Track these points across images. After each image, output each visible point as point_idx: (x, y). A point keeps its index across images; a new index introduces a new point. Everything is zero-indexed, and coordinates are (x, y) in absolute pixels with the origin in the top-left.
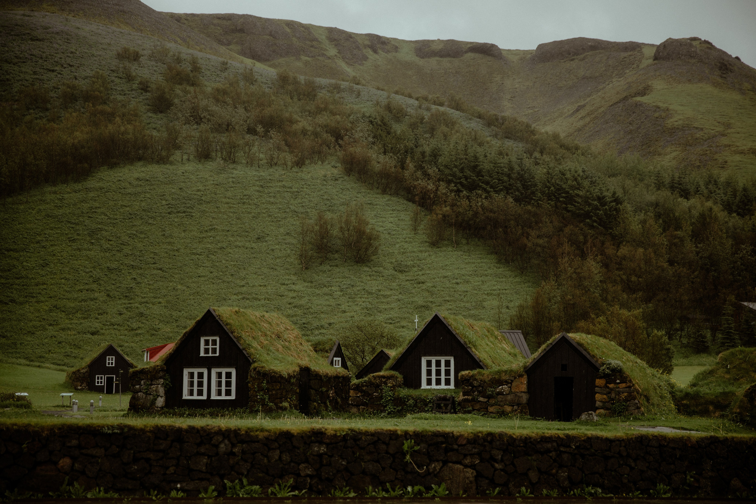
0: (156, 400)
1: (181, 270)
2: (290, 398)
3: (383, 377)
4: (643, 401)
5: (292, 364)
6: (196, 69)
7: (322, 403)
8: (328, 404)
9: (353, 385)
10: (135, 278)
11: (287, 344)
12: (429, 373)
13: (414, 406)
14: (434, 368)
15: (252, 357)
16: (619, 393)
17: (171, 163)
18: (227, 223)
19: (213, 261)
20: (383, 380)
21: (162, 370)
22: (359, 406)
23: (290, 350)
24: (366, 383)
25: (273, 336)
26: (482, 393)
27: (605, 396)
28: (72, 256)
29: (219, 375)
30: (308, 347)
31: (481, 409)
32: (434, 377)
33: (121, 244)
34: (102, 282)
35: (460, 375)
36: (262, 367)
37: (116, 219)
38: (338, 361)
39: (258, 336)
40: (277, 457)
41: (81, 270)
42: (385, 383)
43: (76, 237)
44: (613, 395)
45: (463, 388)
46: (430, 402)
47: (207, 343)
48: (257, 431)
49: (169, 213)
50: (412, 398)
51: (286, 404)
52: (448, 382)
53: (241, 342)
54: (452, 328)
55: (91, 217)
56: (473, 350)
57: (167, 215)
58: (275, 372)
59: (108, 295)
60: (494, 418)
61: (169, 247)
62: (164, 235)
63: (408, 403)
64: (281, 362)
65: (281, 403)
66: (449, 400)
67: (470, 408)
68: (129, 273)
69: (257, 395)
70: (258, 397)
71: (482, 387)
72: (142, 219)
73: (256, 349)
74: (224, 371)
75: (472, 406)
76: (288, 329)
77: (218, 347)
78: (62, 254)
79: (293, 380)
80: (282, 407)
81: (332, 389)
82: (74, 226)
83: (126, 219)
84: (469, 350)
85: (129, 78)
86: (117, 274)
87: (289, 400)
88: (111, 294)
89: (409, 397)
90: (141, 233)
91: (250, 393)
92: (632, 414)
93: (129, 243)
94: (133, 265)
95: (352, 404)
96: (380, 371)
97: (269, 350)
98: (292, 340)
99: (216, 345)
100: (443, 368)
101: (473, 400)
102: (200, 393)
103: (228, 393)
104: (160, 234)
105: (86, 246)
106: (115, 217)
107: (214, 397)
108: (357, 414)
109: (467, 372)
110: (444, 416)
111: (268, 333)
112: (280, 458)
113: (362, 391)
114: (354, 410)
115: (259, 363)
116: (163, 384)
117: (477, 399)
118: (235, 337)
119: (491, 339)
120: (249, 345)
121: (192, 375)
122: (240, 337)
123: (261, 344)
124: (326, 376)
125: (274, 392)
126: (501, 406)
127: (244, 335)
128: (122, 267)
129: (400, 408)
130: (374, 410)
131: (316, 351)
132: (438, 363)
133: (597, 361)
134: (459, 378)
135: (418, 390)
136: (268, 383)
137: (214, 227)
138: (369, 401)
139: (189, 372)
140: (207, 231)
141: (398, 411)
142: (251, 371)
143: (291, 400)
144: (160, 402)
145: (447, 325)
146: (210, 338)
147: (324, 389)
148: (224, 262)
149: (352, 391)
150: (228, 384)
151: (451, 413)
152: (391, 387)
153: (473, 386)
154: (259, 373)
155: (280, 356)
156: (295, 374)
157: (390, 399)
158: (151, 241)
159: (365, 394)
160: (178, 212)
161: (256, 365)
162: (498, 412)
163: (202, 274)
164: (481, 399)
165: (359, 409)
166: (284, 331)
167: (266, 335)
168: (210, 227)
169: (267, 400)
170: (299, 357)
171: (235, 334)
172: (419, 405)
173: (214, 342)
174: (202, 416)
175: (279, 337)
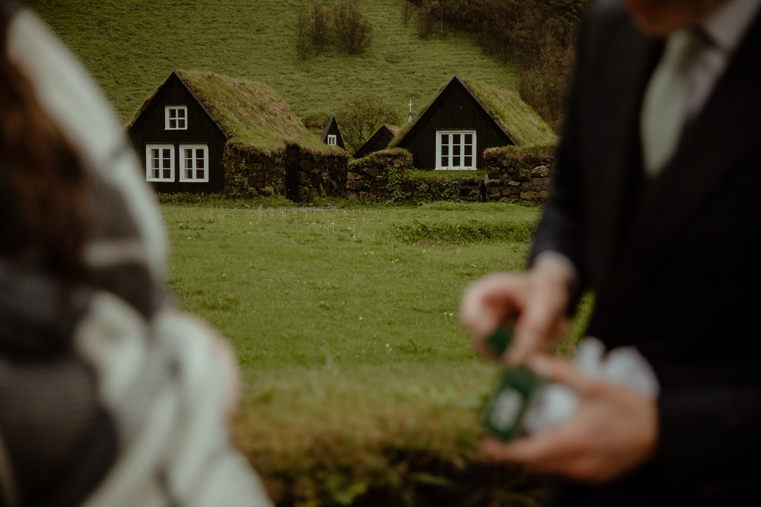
1: (185, 60)
2: (275, 182)
3: (389, 156)
5: (276, 140)
7: (313, 187)
8: (322, 188)
9: (351, 166)
10: (142, 67)
11: (272, 117)
12: (445, 150)
13: (427, 192)
14: (451, 145)
15: (227, 131)
18: (228, 16)
19: (216, 51)
20: (389, 159)
22: (359, 191)
23: (276, 124)
24: (368, 163)
25: (255, 108)
26: (514, 176)
28: (82, 45)
29: (189, 153)
30: (297, 122)
31: (512, 194)
32: (451, 156)
33: (129, 34)
34: (111, 70)
35: (485, 152)
36: (240, 144)
37: (123, 10)
38: (333, 139)
39: (236, 106)
41: (91, 58)
42: (391, 164)
43: (85, 27)
45: (489, 169)
46: (447, 186)
47: (173, 114)
49: (174, 5)
50: (425, 181)
51: (269, 189)
52: (468, 162)
53: (214, 113)
54: (474, 94)
55: (99, 8)
56: (501, 121)
57: (172, 6)
58: (256, 150)
59: (117, 82)
60: (529, 206)
61: (175, 37)
62: (169, 26)
63: (419, 188)
64: (264, 138)
65: (264, 187)
66: (477, 184)
67: (498, 194)
68: (136, 61)
69: (234, 178)
70: (236, 180)
71: (514, 168)
72: (148, 10)
73: (233, 122)
74: (194, 148)
75: (500, 191)
76: (273, 100)
77: (186, 118)
78: (73, 42)
79: (277, 160)
80: (265, 192)
81: (326, 171)
82: (83, 16)
83: (133, 10)
84: (496, 121)
86: (125, 63)
87: (273, 183)
88: (119, 81)
89: (420, 180)
90: (147, 23)
91: (226, 175)
93: (136, 33)
94: (140, 54)
95: (350, 189)
96: (384, 147)
97: (249, 123)
98: (278, 113)
99: (184, 117)
100: (462, 145)
101: (502, 184)
102: (167, 174)
103: (200, 174)
104: (165, 25)
105: (95, 35)
106: (122, 8)
107: (183, 179)
108: (357, 201)
109: (494, 149)
110: (471, 205)
111: (249, 103)
113: (362, 173)
114: (353, 196)
115: (236, 138)
117: (507, 183)
118: (206, 106)
119: (517, 110)
120: (223, 116)
121: (156, 153)
122: (213, 106)
123: (239, 116)
124: (319, 155)
125: (255, 174)
126: (538, 192)
127: (217, 104)
128: (130, 56)
129: (409, 194)
130: (377, 197)
131: (307, 127)
132: (457, 139)
134: (484, 157)
135: (430, 172)
136: (246, 163)
137: (216, 19)
138: (371, 185)
139: (152, 150)
140: (209, 23)
141: (407, 198)
142: (226, 148)
143: (276, 184)
145: (469, 91)
146: (177, 108)
147: (316, 171)
148: (226, 52)
149: (349, 174)
150: (200, 164)
151: (480, 200)
152: (398, 168)
153: (502, 167)
154: (236, 150)
155: (263, 131)
156: (281, 152)
157: (398, 183)
158: (157, 32)
159: (368, 177)
160: (182, 4)
161: (232, 141)
162: (533, 199)
163: (205, 64)
164: (512, 183)
165: (359, 195)
166: (269, 102)
167: (245, 106)
168: (213, 19)
169: (246, 183)
170: (286, 132)
171: (207, 103)
172: (434, 190)
173: (182, 113)
174: (169, 202)
175: (262, 109)
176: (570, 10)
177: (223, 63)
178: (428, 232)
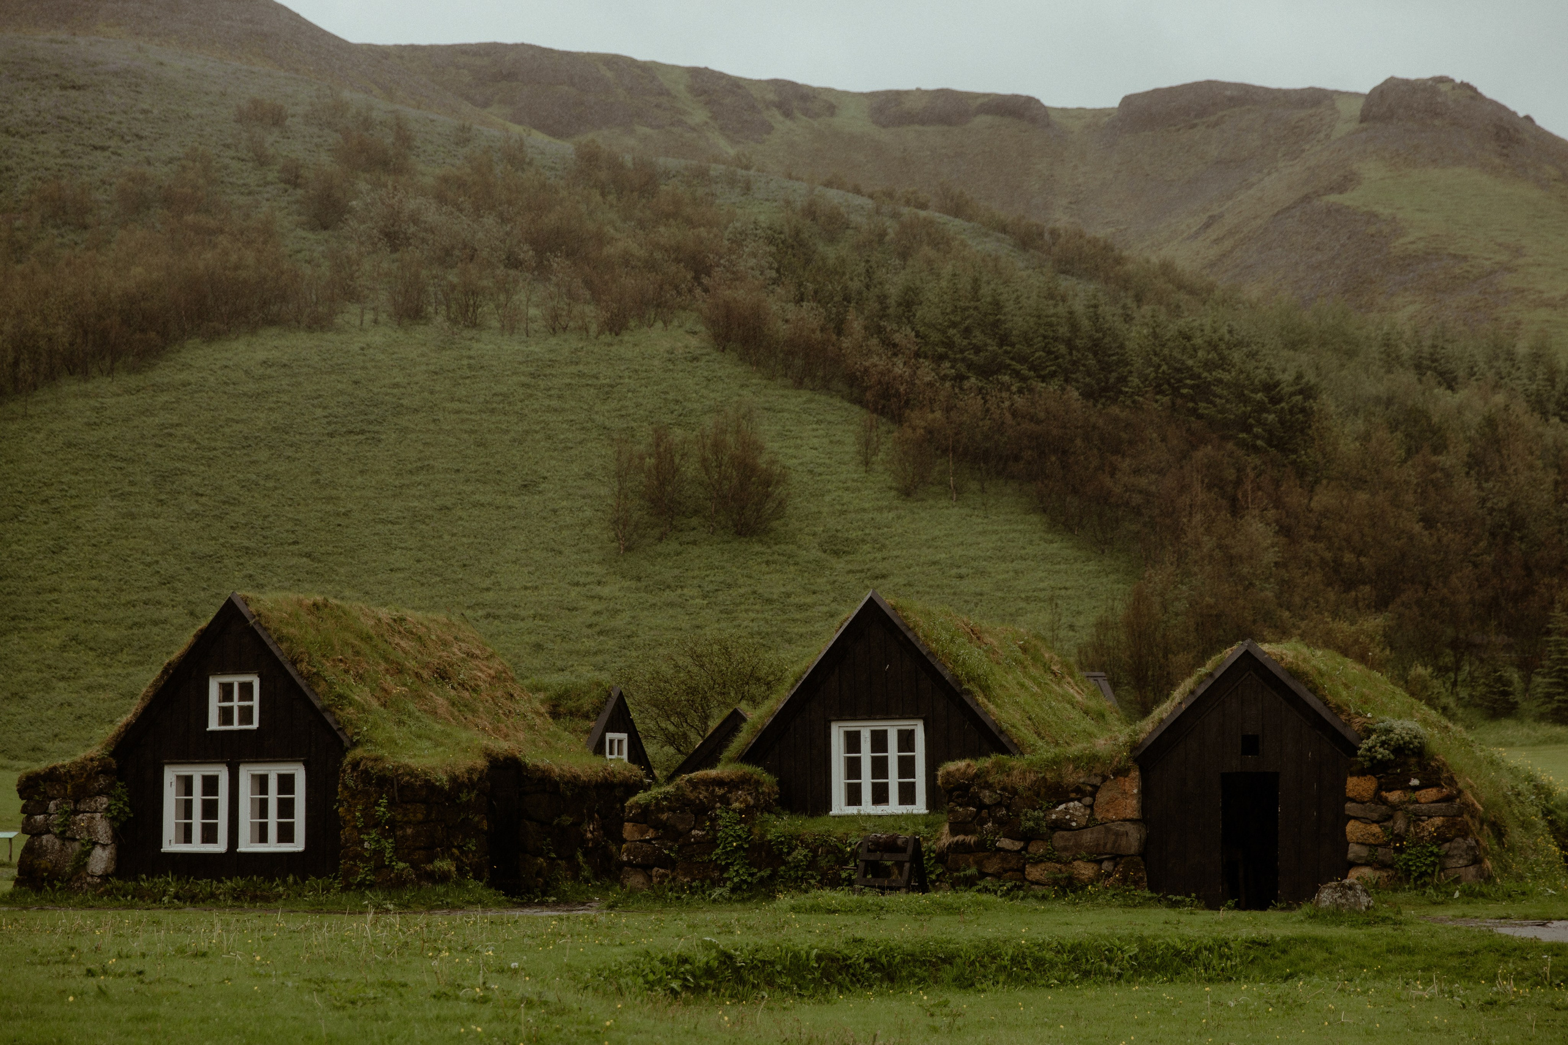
0: (88, 854)
1: (352, 558)
2: (459, 848)
3: (719, 782)
4: (1488, 841)
5: (465, 750)
6: (404, 138)
7: (560, 857)
8: (581, 859)
9: (631, 808)
10: (251, 576)
11: (466, 694)
13: (808, 867)
14: (866, 755)
15: (349, 731)
16: (1416, 818)
17: (339, 331)
18: (454, 455)
19: (423, 537)
20: (719, 791)
21: (105, 770)
22: (652, 868)
23: (474, 711)
24: (670, 802)
25: (425, 674)
26: (1010, 827)
27: (1375, 829)
28: (116, 530)
29: (262, 783)
30: (533, 705)
31: (1006, 871)
32: (866, 781)
33: (224, 503)
34: (179, 585)
35: (941, 772)
36: (376, 760)
37: (215, 449)
38: (620, 742)
39: (376, 672)
41: (136, 560)
42: (726, 801)
43: (127, 489)
44: (1400, 824)
45: (951, 811)
46: (853, 853)
47: (226, 692)
49: (331, 435)
50: (802, 842)
51: (445, 865)
52: (907, 795)
53: (318, 690)
54: (916, 635)
55: (161, 446)
56: (981, 699)
57: (325, 438)
58: (412, 773)
59: (192, 613)
60: (1044, 898)
61: (329, 508)
62: (318, 481)
63: (790, 859)
64: (437, 745)
65: (431, 862)
66: (902, 850)
67: (972, 871)
68: (239, 564)
69: (363, 841)
70: (366, 845)
71: (1008, 808)
72: (271, 448)
73: (364, 708)
74: (273, 771)
75: (979, 863)
76: (473, 656)
77: (255, 703)
78: (95, 525)
79: (464, 797)
80: (433, 872)
81: (591, 819)
82: (123, 465)
83: (235, 449)
84: (967, 699)
85: (262, 160)
86: (212, 568)
87: (455, 851)
88: (198, 610)
89: (792, 841)
90: (268, 478)
91: (345, 833)
92: (1457, 881)
93: (242, 499)
94: (247, 548)
95: (629, 863)
96: (713, 766)
97: (404, 711)
98: (483, 686)
99: (251, 699)
100: (893, 754)
101: (981, 846)
102: (210, 834)
103: (285, 834)
104: (310, 479)
105: (147, 507)
106: (213, 444)
107: (247, 845)
108: (646, 891)
109: (962, 764)
110: (887, 899)
111: (411, 664)
113: (657, 825)
114: (636, 880)
115: (369, 747)
116: (108, 810)
117: (993, 842)
118: (301, 674)
119: (1033, 671)
120: (341, 696)
121: (186, 783)
122: (317, 674)
123: (381, 693)
124: (574, 782)
125: (409, 831)
126: (1066, 864)
127: (329, 671)
128: (224, 552)
129: (766, 873)
130: (693, 880)
131: (555, 715)
132: (879, 741)
133: (1348, 724)
134: (939, 782)
135: (820, 820)
136: (391, 805)
137: (426, 463)
138: (678, 852)
139: (178, 777)
140: (411, 472)
141: (762, 880)
142: (344, 771)
143: (462, 852)
144: (100, 860)
145: (903, 628)
146: (236, 680)
147: (567, 820)
148: (446, 537)
149: (628, 826)
150: (286, 808)
151: (910, 889)
152: (741, 812)
153: (981, 806)
154: (366, 775)
155: (438, 727)
156: (475, 777)
157: (740, 847)
158: (290, 495)
159: (668, 832)
160: (351, 432)
162: (1055, 882)
163: (397, 565)
164: (1005, 843)
165: (650, 878)
166: (463, 660)
167: (400, 670)
168: (419, 464)
169: (389, 852)
170: (496, 730)
171: (303, 667)
172: (823, 863)
174: (211, 899)
175: (443, 675)
176: (1248, 429)
177: (440, 563)
178: (737, 970)
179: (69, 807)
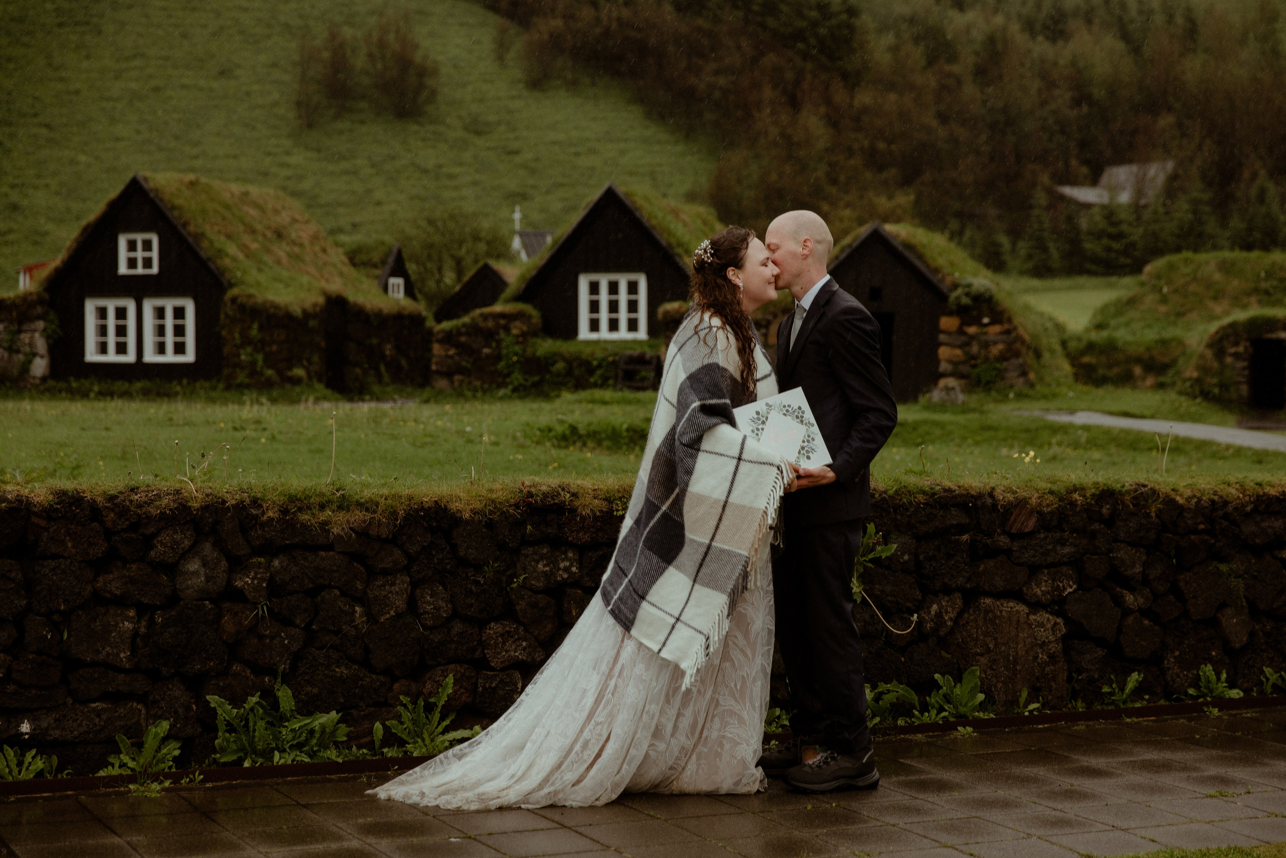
0: (30, 362)
2: (307, 360)
3: (502, 315)
4: (1030, 359)
5: (309, 290)
7: (370, 368)
8: (383, 369)
9: (437, 333)
11: (297, 249)
12: (594, 307)
13: (566, 376)
14: (604, 297)
15: (227, 275)
16: (986, 345)
20: (502, 322)
21: (40, 301)
22: (453, 375)
23: (303, 261)
24: (466, 328)
25: (269, 234)
27: (958, 352)
29: (160, 313)
30: (337, 256)
32: (604, 316)
35: (660, 310)
36: (249, 296)
38: (399, 286)
39: (239, 233)
40: (400, 603)
42: (507, 329)
44: (975, 349)
46: (600, 366)
47: (132, 246)
48: (322, 507)
50: (562, 358)
51: (299, 372)
52: (633, 325)
53: (204, 245)
54: (642, 214)
58: (276, 307)
63: (553, 369)
64: (287, 286)
65: (290, 369)
66: (649, 362)
69: (241, 354)
70: (243, 357)
73: (234, 259)
74: (169, 304)
76: (297, 220)
77: (155, 254)
79: (312, 323)
80: (292, 377)
81: (389, 341)
84: (677, 258)
87: (305, 362)
89: (554, 357)
91: (226, 350)
92: (1012, 387)
95: (437, 371)
96: (492, 301)
97: (260, 262)
98: (306, 243)
99: (151, 251)
100: (623, 297)
102: (121, 348)
103: (180, 348)
107: (150, 357)
108: (450, 391)
109: (676, 305)
110: (640, 395)
111: (259, 227)
112: (412, 603)
113: (458, 345)
114: (442, 383)
115: (243, 287)
116: (45, 330)
118: (190, 234)
120: (220, 251)
121: (102, 313)
122: (202, 233)
123: (244, 248)
124: (379, 314)
125: (274, 348)
127: (208, 230)
129: (536, 378)
130: (484, 383)
131: (354, 264)
132: (613, 288)
133: (943, 280)
134: (660, 317)
135: (571, 343)
136: (261, 329)
138: (472, 364)
139: (96, 307)
141: (534, 384)
142: (225, 304)
143: (309, 363)
144: (39, 367)
145: (633, 209)
146: (139, 238)
147: (375, 341)
149: (436, 345)
150: (179, 331)
152: (518, 336)
154: (242, 308)
155: (285, 273)
156: (318, 309)
157: (518, 361)
159: (463, 349)
161: (235, 291)
165: (452, 382)
166: (291, 223)
167: (253, 231)
169: (260, 363)
170: (322, 276)
171: (191, 228)
172: (577, 372)
173: (147, 246)
174: (126, 395)
175: (279, 235)
179: (14, 328)
